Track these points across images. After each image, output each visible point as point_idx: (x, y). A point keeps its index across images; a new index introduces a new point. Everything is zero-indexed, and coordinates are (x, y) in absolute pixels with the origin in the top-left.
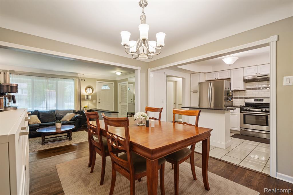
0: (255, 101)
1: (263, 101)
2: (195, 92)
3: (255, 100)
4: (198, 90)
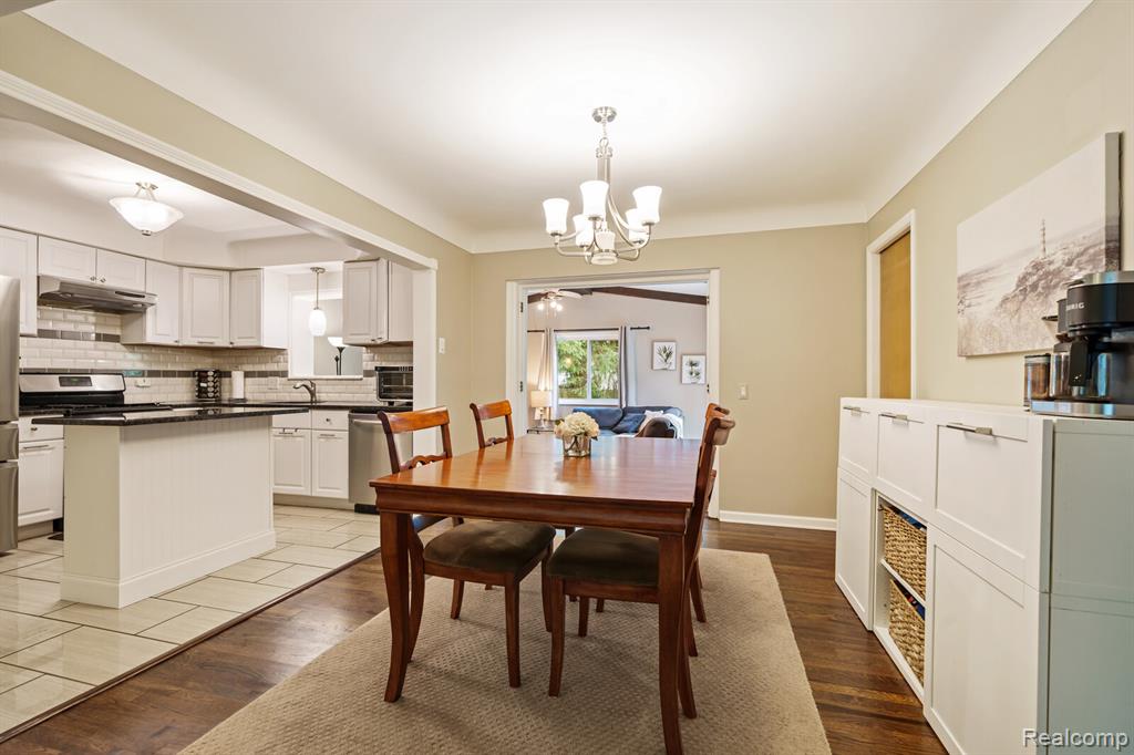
0: (61, 385)
3: (65, 382)
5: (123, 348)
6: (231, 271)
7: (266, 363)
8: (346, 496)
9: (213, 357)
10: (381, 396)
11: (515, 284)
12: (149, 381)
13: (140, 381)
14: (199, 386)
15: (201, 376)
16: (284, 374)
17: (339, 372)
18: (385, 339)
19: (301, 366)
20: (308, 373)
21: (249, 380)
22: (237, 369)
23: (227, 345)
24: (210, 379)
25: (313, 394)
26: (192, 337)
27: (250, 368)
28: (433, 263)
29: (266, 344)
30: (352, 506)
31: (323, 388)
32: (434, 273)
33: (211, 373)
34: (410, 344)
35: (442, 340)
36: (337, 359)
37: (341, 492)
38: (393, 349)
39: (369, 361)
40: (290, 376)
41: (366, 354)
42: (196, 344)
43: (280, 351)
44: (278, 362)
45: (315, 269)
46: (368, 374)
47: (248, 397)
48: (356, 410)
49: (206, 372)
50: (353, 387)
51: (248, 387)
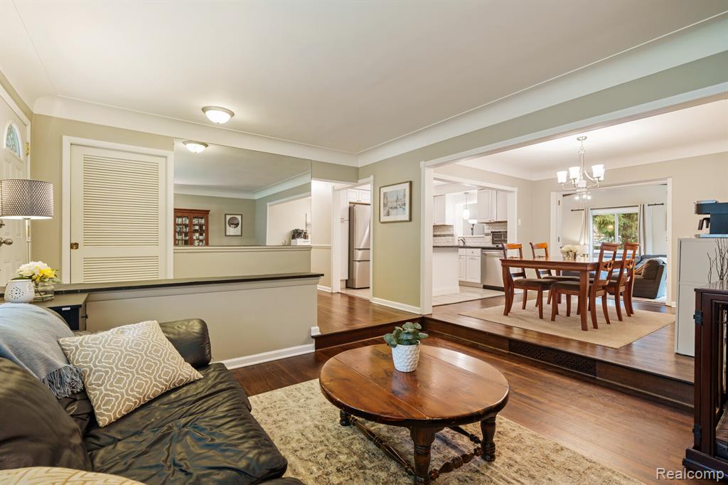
7: (445, 231)
8: (480, 282)
10: (493, 243)
11: (555, 193)
16: (452, 235)
17: (472, 234)
18: (495, 220)
19: (459, 232)
20: (461, 235)
21: (439, 238)
25: (464, 243)
27: (439, 233)
28: (516, 189)
29: (447, 224)
30: (482, 286)
31: (468, 240)
32: (516, 193)
34: (506, 222)
35: (520, 220)
36: (472, 229)
37: (478, 280)
38: (500, 224)
39: (488, 230)
40: (455, 236)
41: (486, 227)
43: (451, 226)
44: (450, 231)
45: (466, 193)
46: (487, 235)
48: (483, 248)
50: (480, 240)
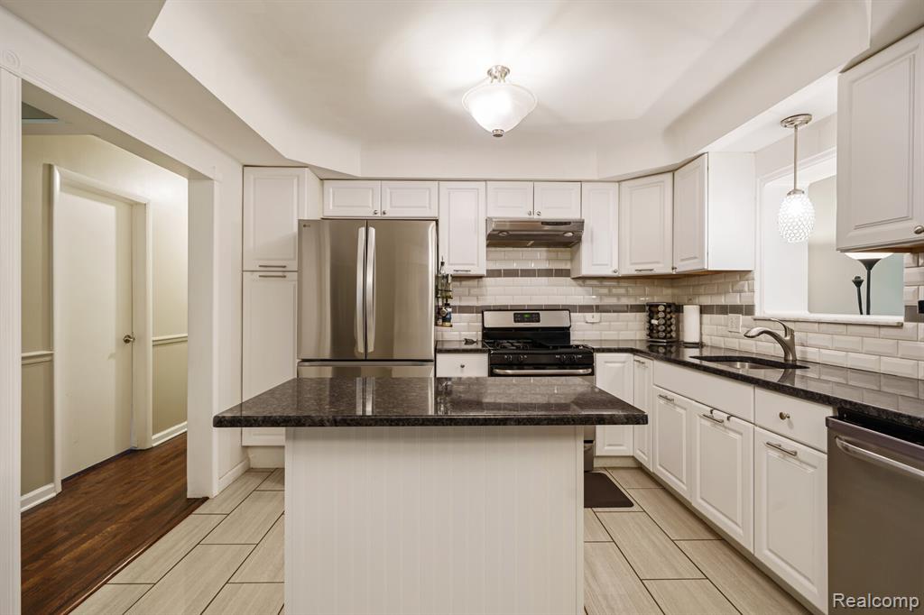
0: (515, 321)
1: (539, 321)
2: (272, 271)
3: (518, 318)
4: (293, 265)
5: (573, 282)
6: (673, 171)
7: (726, 292)
9: (672, 287)
12: (597, 316)
13: (589, 316)
14: (650, 322)
15: (651, 310)
16: (749, 310)
21: (706, 317)
22: (690, 302)
23: (668, 271)
24: (661, 315)
25: (788, 347)
26: (632, 264)
27: (707, 301)
29: (712, 265)
31: (814, 338)
33: (661, 308)
36: (858, 283)
39: (920, 284)
40: (758, 314)
41: (911, 269)
42: (635, 273)
43: (744, 274)
44: (741, 292)
45: (790, 121)
46: (915, 315)
47: (706, 340)
49: (657, 306)
51: (706, 328)
